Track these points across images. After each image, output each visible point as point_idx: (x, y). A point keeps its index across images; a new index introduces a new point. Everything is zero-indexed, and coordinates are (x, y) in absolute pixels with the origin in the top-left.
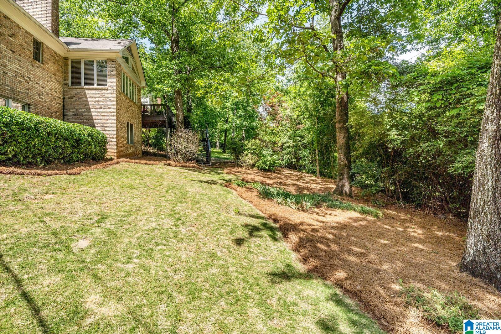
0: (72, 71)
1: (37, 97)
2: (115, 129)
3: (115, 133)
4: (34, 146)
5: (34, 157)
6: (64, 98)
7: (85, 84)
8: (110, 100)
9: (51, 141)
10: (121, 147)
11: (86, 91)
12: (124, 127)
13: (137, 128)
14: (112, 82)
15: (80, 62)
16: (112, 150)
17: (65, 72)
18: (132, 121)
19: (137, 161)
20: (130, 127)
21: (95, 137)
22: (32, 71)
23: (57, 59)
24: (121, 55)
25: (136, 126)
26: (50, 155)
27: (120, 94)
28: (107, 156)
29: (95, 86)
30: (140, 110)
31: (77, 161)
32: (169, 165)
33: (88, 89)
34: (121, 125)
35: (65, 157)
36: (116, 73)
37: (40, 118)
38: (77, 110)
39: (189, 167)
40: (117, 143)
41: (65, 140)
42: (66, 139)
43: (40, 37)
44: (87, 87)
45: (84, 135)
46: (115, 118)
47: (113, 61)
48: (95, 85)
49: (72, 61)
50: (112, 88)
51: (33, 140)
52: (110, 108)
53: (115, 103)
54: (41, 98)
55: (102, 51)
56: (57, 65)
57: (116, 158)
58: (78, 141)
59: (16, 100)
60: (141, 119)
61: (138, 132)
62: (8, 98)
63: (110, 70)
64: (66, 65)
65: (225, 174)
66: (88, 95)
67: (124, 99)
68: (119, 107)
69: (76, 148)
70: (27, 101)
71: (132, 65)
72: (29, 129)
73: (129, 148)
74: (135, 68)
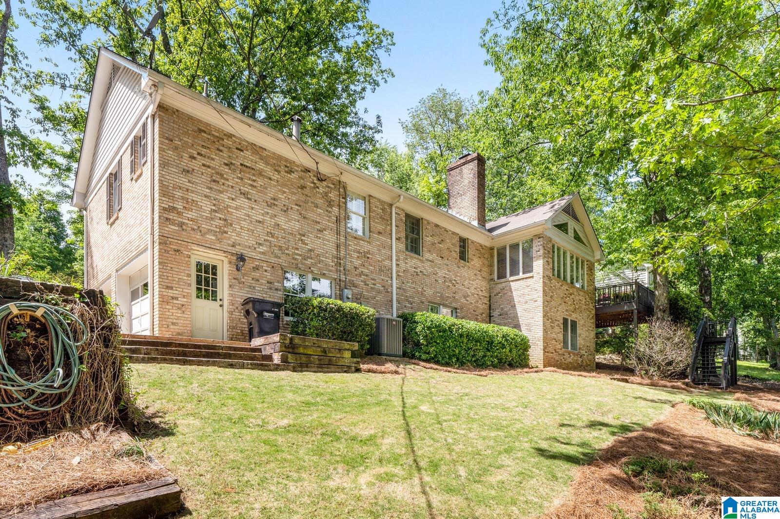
0: (498, 262)
1: (463, 300)
2: (541, 329)
3: (540, 334)
4: (449, 347)
5: (450, 358)
6: (490, 297)
7: (511, 275)
8: (536, 290)
9: (463, 342)
10: (552, 353)
11: (511, 283)
12: (558, 325)
13: (584, 325)
14: (538, 265)
15: (504, 248)
16: (536, 355)
17: (491, 266)
18: (574, 316)
20: (569, 326)
21: (511, 338)
22: (458, 272)
23: (483, 251)
24: (550, 225)
25: (582, 322)
26: (463, 357)
27: (550, 279)
28: (532, 363)
29: (521, 275)
30: (591, 299)
33: (513, 281)
34: (552, 322)
35: (477, 360)
36: (544, 253)
38: (502, 309)
40: (545, 348)
41: (476, 341)
43: (464, 234)
44: (512, 278)
45: (497, 336)
46: (541, 314)
47: (539, 236)
48: (521, 273)
49: (498, 250)
50: (539, 273)
51: (448, 341)
52: (536, 301)
53: (541, 294)
54: (467, 301)
55: (528, 227)
56: (482, 259)
57: (541, 367)
58: (491, 343)
59: (445, 306)
60: (594, 312)
61: (586, 333)
62: (439, 305)
63: (537, 249)
64: (492, 256)
65: (731, 401)
66: (513, 289)
67: (558, 285)
68: (548, 298)
69: (488, 350)
70: (454, 305)
71: (575, 231)
72: (445, 331)
73: (567, 356)
74: (581, 235)
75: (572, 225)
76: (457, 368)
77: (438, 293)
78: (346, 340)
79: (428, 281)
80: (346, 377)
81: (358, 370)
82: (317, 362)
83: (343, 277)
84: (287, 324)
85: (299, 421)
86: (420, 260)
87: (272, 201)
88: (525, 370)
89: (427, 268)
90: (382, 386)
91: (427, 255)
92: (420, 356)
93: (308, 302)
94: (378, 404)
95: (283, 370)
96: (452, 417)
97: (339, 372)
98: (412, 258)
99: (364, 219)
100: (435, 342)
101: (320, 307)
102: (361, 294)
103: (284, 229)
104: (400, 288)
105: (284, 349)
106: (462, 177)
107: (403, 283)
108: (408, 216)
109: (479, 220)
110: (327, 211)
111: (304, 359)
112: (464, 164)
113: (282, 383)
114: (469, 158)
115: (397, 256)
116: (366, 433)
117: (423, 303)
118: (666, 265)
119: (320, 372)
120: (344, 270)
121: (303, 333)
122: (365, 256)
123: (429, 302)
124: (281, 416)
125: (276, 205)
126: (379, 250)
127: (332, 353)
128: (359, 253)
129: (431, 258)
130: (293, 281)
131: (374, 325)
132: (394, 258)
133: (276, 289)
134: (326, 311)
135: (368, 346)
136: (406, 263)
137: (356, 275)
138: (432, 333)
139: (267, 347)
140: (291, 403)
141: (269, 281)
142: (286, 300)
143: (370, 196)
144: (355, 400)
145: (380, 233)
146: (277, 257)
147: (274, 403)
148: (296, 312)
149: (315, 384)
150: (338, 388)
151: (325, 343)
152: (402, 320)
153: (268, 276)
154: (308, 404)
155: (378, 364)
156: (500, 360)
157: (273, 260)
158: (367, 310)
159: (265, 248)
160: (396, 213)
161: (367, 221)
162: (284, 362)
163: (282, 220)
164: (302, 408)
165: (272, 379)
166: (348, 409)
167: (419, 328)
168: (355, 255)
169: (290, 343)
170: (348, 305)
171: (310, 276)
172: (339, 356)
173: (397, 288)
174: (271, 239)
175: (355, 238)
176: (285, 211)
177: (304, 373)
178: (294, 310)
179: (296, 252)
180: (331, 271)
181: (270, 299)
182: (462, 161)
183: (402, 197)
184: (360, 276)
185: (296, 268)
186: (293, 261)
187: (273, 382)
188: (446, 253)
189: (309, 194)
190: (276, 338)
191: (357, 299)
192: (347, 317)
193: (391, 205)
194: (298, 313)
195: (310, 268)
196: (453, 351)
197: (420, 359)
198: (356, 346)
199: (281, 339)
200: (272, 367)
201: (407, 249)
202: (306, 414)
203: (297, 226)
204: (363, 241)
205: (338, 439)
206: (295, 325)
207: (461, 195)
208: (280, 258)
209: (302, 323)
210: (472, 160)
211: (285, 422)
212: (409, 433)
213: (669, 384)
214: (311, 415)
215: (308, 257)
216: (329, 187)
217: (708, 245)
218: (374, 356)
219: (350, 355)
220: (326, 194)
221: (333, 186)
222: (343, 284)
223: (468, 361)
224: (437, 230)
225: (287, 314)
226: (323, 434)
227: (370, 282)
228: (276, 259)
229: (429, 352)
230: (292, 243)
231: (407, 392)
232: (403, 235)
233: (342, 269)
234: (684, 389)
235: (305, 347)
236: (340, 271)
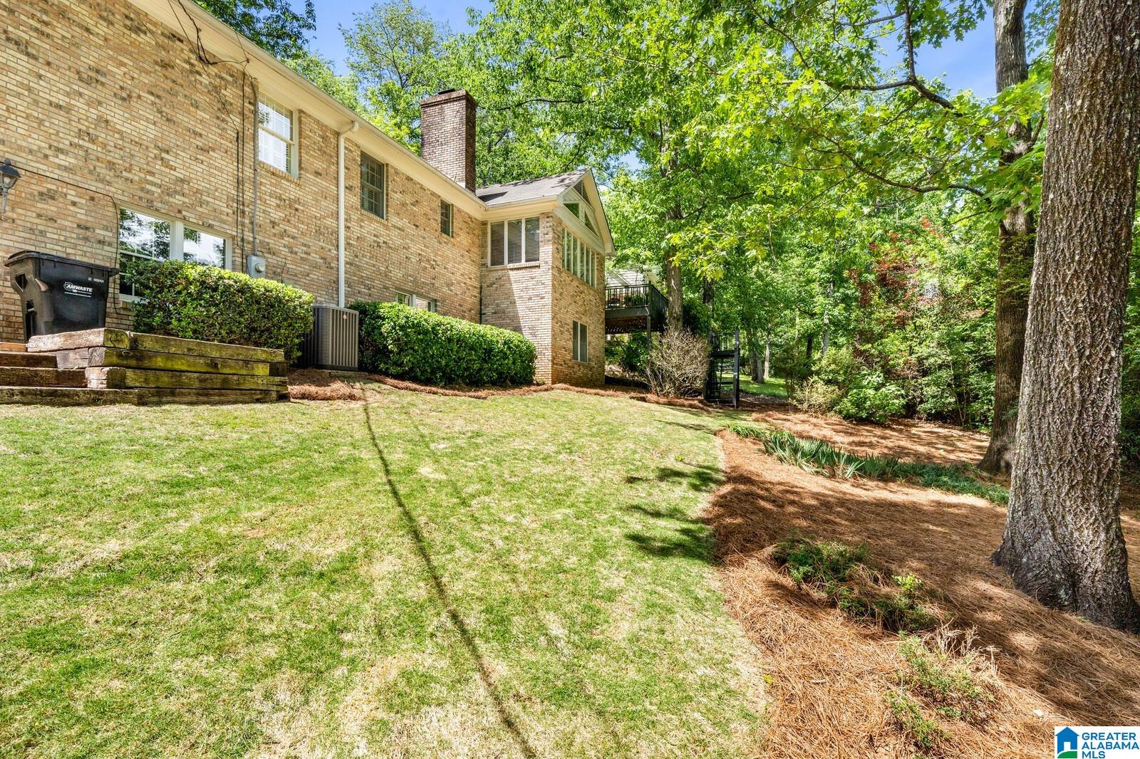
0: (493, 241)
1: (445, 289)
2: (550, 333)
3: (548, 341)
4: (432, 356)
5: (433, 372)
6: (481, 288)
7: (510, 261)
8: (543, 284)
9: (451, 350)
10: (561, 365)
11: (511, 272)
12: (568, 331)
13: (593, 331)
14: (546, 252)
15: (502, 225)
16: (543, 368)
17: (483, 246)
18: (584, 319)
19: (579, 389)
20: (579, 331)
21: (514, 345)
22: (438, 250)
23: (472, 225)
24: (561, 202)
25: (592, 328)
26: (451, 370)
27: (560, 272)
28: (537, 377)
29: (523, 263)
30: (601, 300)
31: (488, 382)
32: (644, 400)
33: (512, 269)
34: (561, 326)
35: (471, 375)
36: (554, 237)
37: (440, 318)
38: (498, 305)
39: (683, 405)
40: (554, 358)
41: (470, 349)
42: (472, 348)
43: (449, 198)
44: (511, 266)
45: (498, 342)
46: (549, 315)
47: (548, 215)
48: (523, 261)
49: (492, 226)
50: (547, 262)
51: (431, 348)
52: (543, 298)
53: (549, 289)
54: (451, 290)
55: (532, 202)
56: (471, 236)
57: (549, 382)
58: (489, 351)
59: (420, 295)
60: (603, 316)
61: (596, 339)
62: (412, 293)
63: (544, 232)
64: (485, 234)
65: (748, 421)
66: (512, 279)
67: (568, 280)
68: (557, 295)
69: (486, 362)
70: (433, 295)
71: (586, 216)
72: (426, 332)
73: (576, 368)
74: (592, 222)
75: (583, 207)
76: (442, 387)
77: (410, 276)
78: (257, 344)
79: (395, 257)
80: (261, 411)
81: (283, 397)
82: (197, 384)
83: (248, 236)
84: (125, 309)
85: (151, 541)
86: (384, 225)
87: (93, 74)
88: (533, 388)
89: (395, 239)
90: (334, 428)
91: (394, 220)
92: (387, 369)
93: (174, 272)
94: (338, 470)
95: (113, 402)
96: (478, 486)
97: (244, 402)
98: (371, 220)
99: (289, 146)
100: (412, 349)
101: (203, 283)
102: (283, 268)
103: (120, 132)
104: (351, 264)
105: (115, 360)
106: (443, 120)
107: (356, 256)
108: (364, 156)
109: (467, 183)
110: (218, 118)
111: (165, 379)
112: (447, 102)
113: (107, 434)
114: (454, 95)
115: (346, 213)
116: (330, 551)
117: (387, 288)
118: (704, 269)
119: (204, 403)
120: (252, 223)
121: (165, 329)
122: (290, 207)
123: (396, 288)
124: (97, 532)
125: (103, 84)
126: (317, 200)
127: (230, 367)
128: (280, 199)
129: (400, 224)
130: (141, 236)
131: (311, 319)
132: (342, 216)
133: (101, 242)
134: (215, 290)
135: (299, 354)
136: (361, 227)
137: (275, 235)
138: (407, 335)
139: (72, 354)
140: (130, 489)
141: (82, 223)
142: (123, 265)
143: (301, 111)
144: (287, 464)
145: (317, 174)
146: (102, 181)
147: (82, 492)
148: (147, 287)
149: (192, 432)
150: (246, 437)
151: (214, 350)
152: (357, 313)
153: (81, 215)
154: (177, 485)
155: (320, 383)
156: (500, 374)
157: (94, 185)
158: (298, 294)
159: (72, 161)
160: (346, 148)
161: (295, 150)
162: (115, 386)
163: (116, 114)
164: (160, 500)
165: (81, 427)
166: (275, 491)
167: (386, 328)
168: (274, 202)
169: (132, 349)
170: (261, 283)
171: (179, 228)
172: (244, 372)
173: (347, 263)
174: (87, 144)
175: (273, 174)
176: (123, 99)
177: (167, 407)
178: (142, 284)
179: (149, 178)
180: (224, 222)
181: (85, 260)
182: (444, 97)
183: (357, 125)
184: (282, 236)
185: (149, 208)
186: (142, 194)
187: (82, 433)
188: (421, 221)
189: (179, 81)
190: (95, 336)
191: (274, 274)
192: (258, 302)
193: (338, 134)
194: (151, 289)
195: (180, 212)
196: (437, 361)
197: (387, 375)
198: (279, 356)
199: (106, 339)
200: (83, 398)
201: (362, 206)
202: (172, 514)
203: (152, 132)
204: (288, 180)
205: (262, 576)
206: (148, 311)
207: (442, 145)
208: (109, 183)
209: (160, 309)
210: (458, 99)
211: (111, 548)
212: (416, 535)
213: (686, 403)
214: (186, 518)
215: (176, 192)
216: (222, 78)
217: (748, 250)
218: (310, 369)
219: (268, 371)
220: (216, 89)
221: (230, 79)
222: (248, 247)
223: (458, 376)
224: (409, 185)
225: (125, 289)
226: (222, 569)
227: (300, 250)
228: (100, 185)
229: (402, 363)
230: (139, 160)
231: (383, 438)
232: (356, 183)
233: (247, 221)
234: (702, 409)
235: (170, 356)
236: (243, 225)
